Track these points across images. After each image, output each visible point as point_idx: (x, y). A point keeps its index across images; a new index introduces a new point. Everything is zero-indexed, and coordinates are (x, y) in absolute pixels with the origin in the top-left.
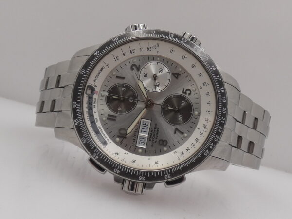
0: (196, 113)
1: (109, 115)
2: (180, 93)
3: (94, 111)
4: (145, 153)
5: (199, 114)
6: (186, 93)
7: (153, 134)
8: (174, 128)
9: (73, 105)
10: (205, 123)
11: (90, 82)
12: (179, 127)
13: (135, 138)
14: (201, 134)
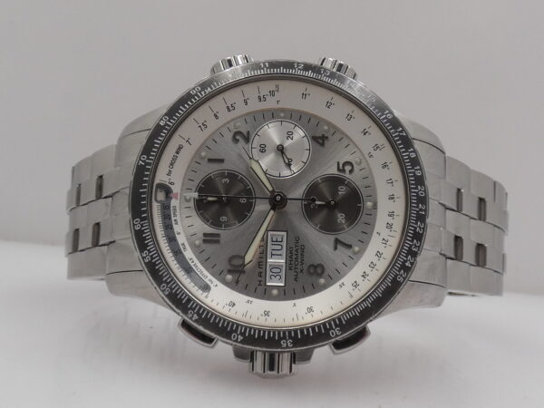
0: (369, 204)
1: (205, 235)
2: (333, 171)
3: (175, 230)
4: (286, 294)
5: (375, 206)
6: (344, 171)
7: (294, 257)
8: (331, 238)
9: (134, 225)
10: (390, 220)
11: (161, 177)
12: (342, 237)
13: (261, 270)
14: (385, 241)
